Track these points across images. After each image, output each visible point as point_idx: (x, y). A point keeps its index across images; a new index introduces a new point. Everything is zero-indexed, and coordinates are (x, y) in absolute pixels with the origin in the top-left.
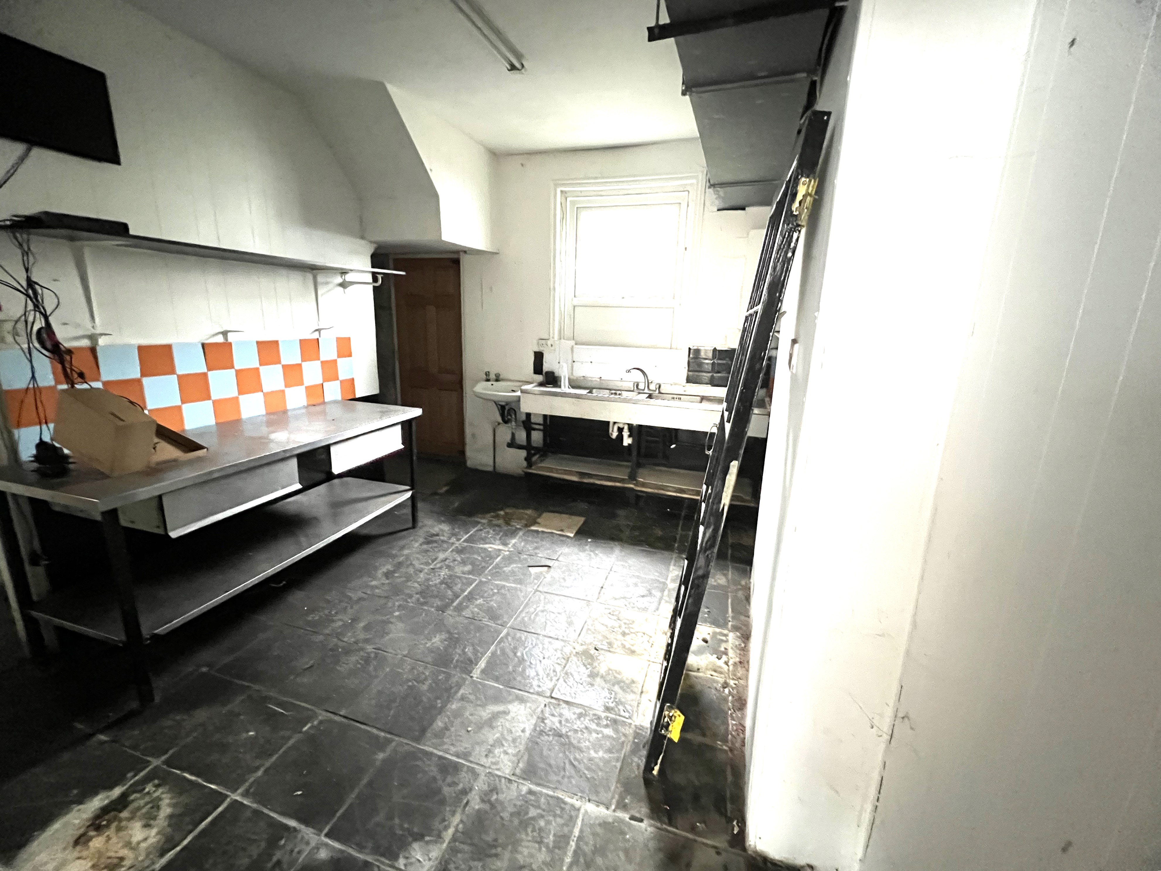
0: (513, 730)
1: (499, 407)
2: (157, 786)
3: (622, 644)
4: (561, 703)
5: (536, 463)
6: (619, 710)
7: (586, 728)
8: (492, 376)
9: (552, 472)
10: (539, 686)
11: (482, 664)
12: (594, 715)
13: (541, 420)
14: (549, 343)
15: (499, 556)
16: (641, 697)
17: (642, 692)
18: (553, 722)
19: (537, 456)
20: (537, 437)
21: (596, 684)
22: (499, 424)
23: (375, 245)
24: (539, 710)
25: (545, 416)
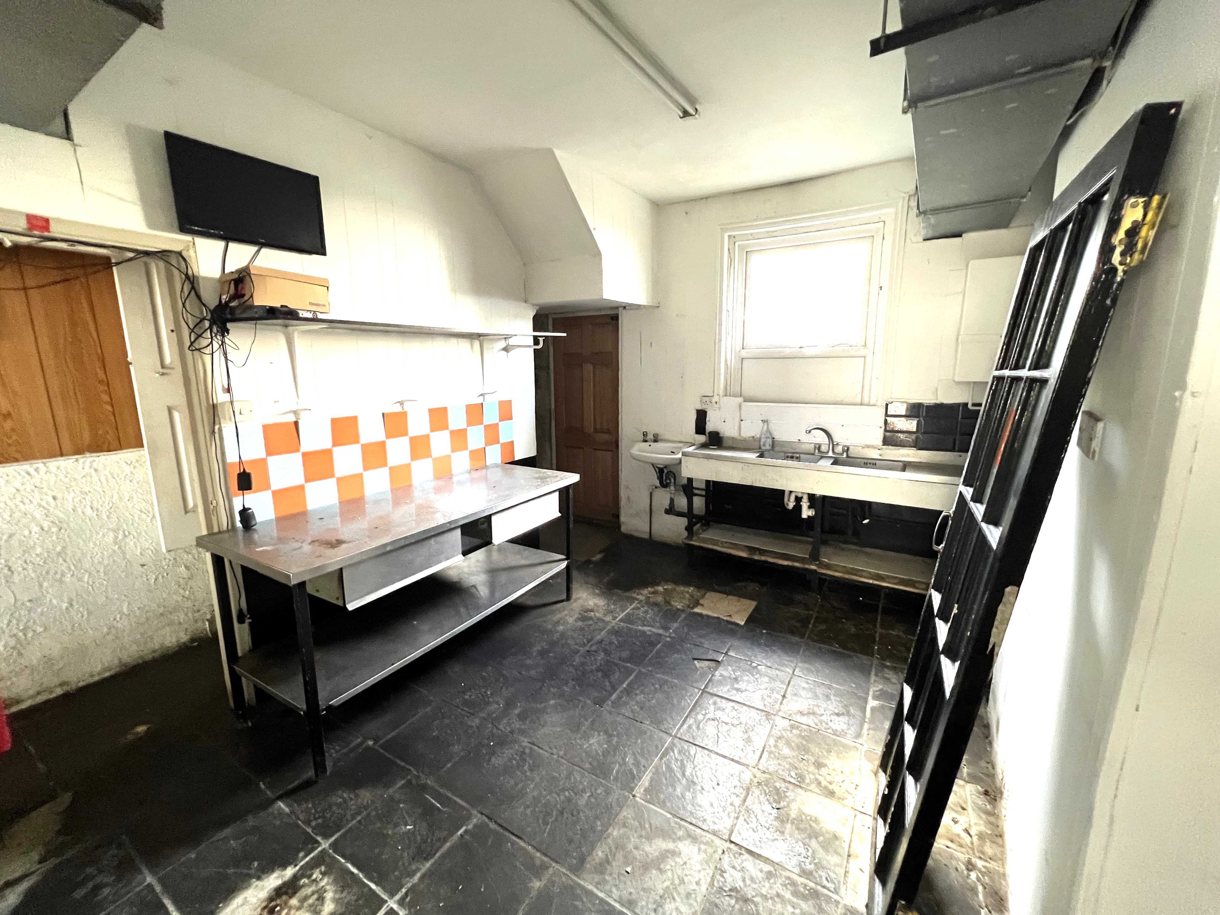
0: (686, 880)
1: (657, 470)
2: (324, 874)
3: (816, 779)
4: (743, 852)
5: (698, 534)
6: (821, 877)
7: (778, 895)
8: (650, 437)
9: (718, 545)
10: (715, 823)
11: (645, 781)
12: (788, 878)
13: (703, 486)
14: (714, 401)
15: (659, 643)
16: (848, 862)
17: (849, 856)
18: (733, 878)
19: (698, 525)
20: (699, 503)
21: (787, 831)
22: (656, 487)
23: (537, 308)
24: (717, 856)
25: (708, 482)
